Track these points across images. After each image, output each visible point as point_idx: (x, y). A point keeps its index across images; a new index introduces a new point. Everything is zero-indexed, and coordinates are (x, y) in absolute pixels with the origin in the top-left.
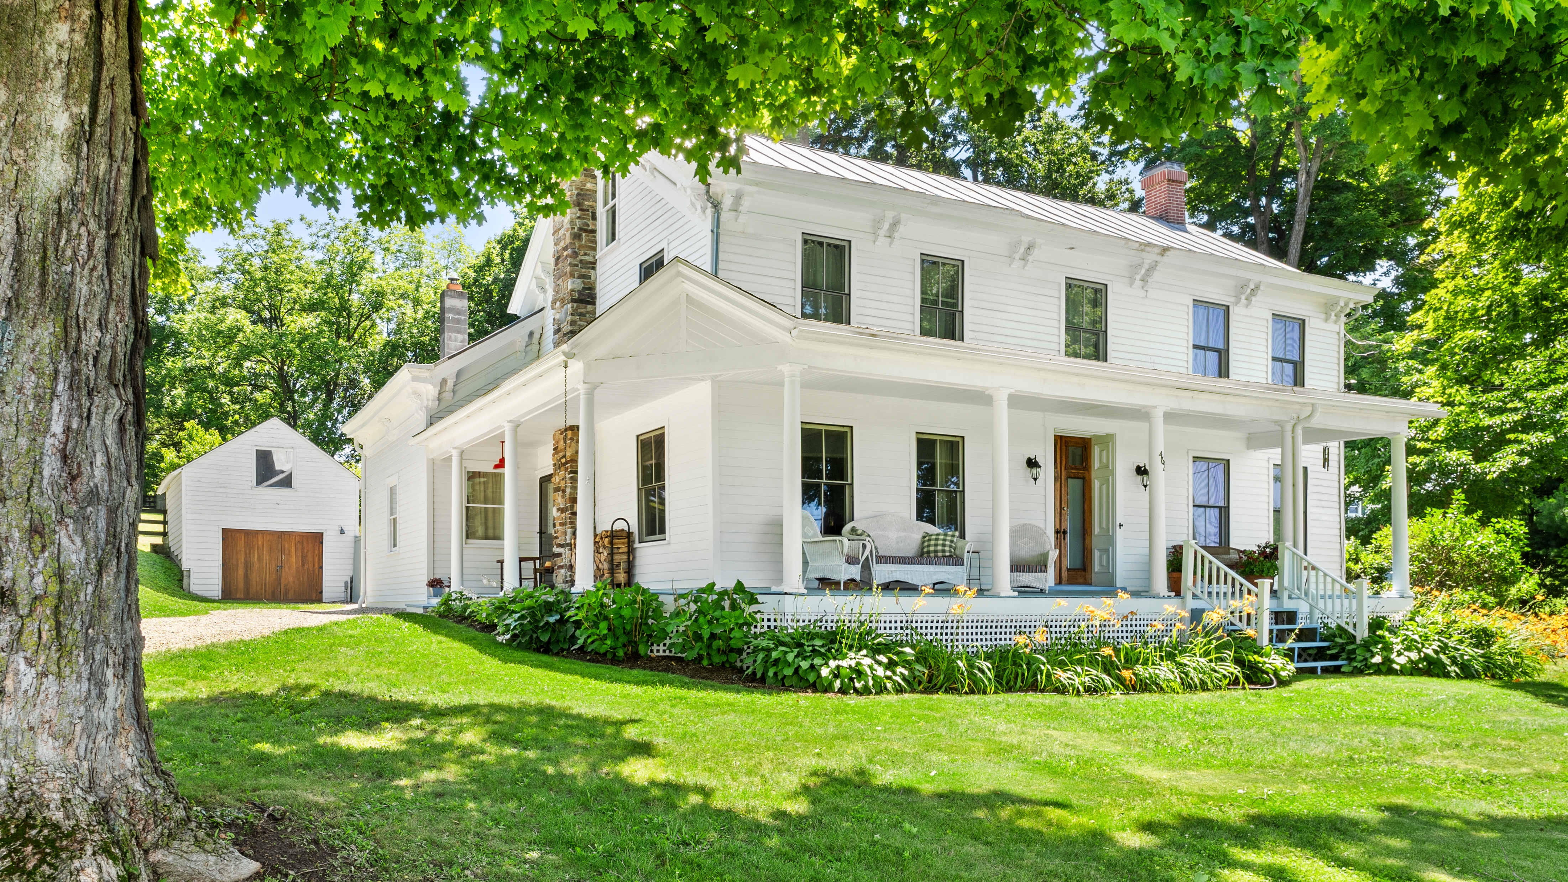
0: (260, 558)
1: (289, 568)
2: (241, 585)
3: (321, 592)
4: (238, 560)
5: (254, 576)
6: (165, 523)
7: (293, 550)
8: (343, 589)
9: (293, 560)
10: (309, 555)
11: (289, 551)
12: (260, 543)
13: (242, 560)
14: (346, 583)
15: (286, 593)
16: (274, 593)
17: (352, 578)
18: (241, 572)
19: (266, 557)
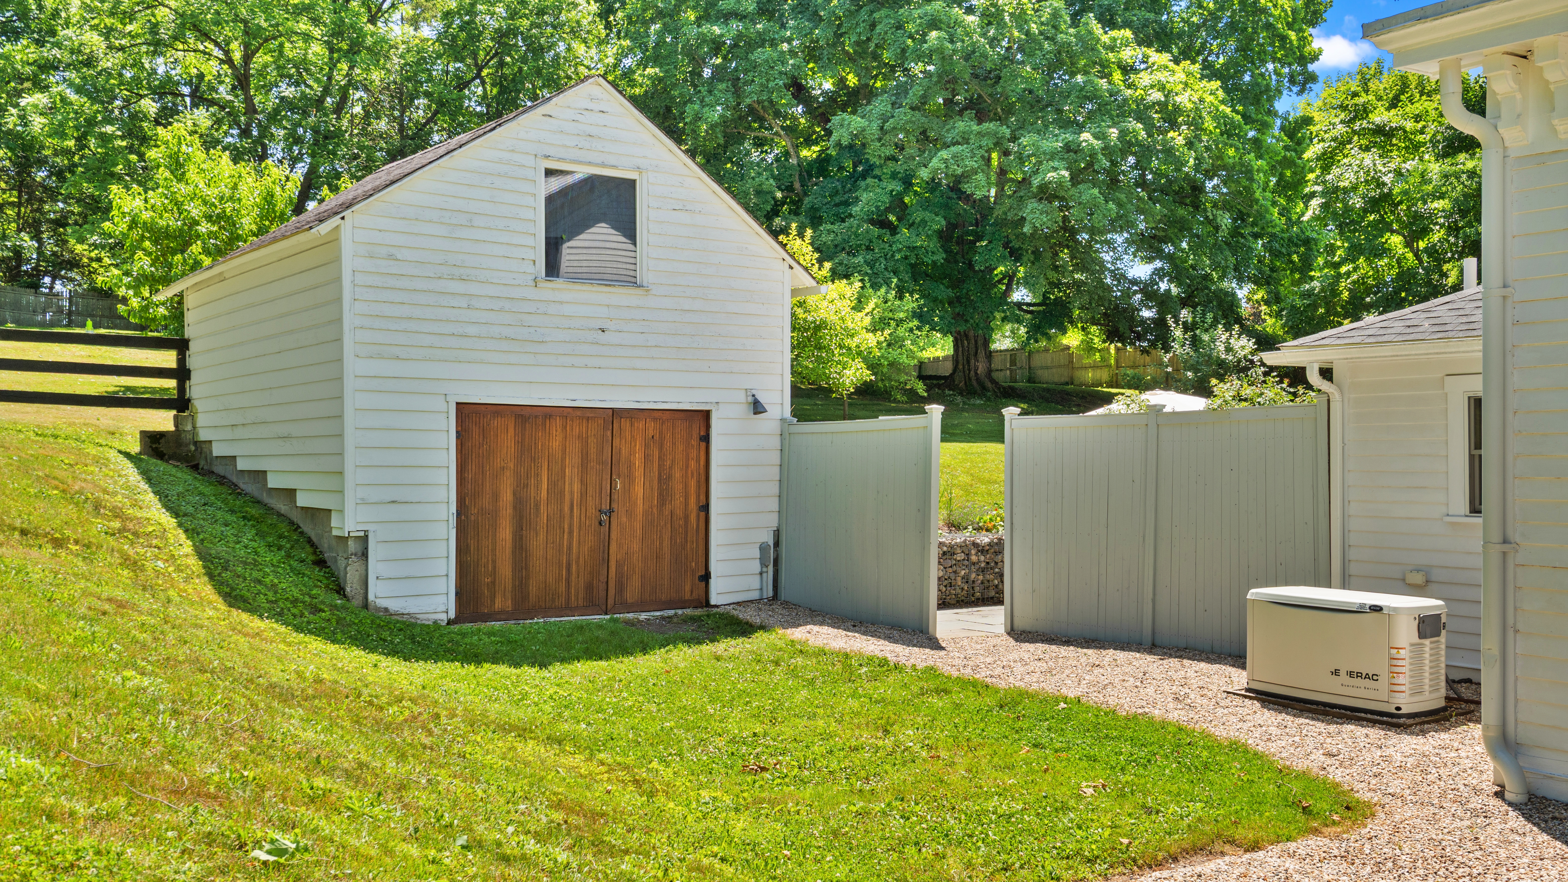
0: (556, 491)
1: (630, 513)
2: (505, 570)
3: (706, 577)
4: (496, 496)
5: (538, 543)
6: (182, 373)
7: (638, 461)
8: (756, 566)
9: (639, 490)
10: (677, 474)
11: (630, 466)
12: (556, 444)
13: (507, 497)
14: (763, 548)
15: (621, 588)
16: (589, 587)
17: (777, 534)
18: (505, 533)
19: (573, 486)
